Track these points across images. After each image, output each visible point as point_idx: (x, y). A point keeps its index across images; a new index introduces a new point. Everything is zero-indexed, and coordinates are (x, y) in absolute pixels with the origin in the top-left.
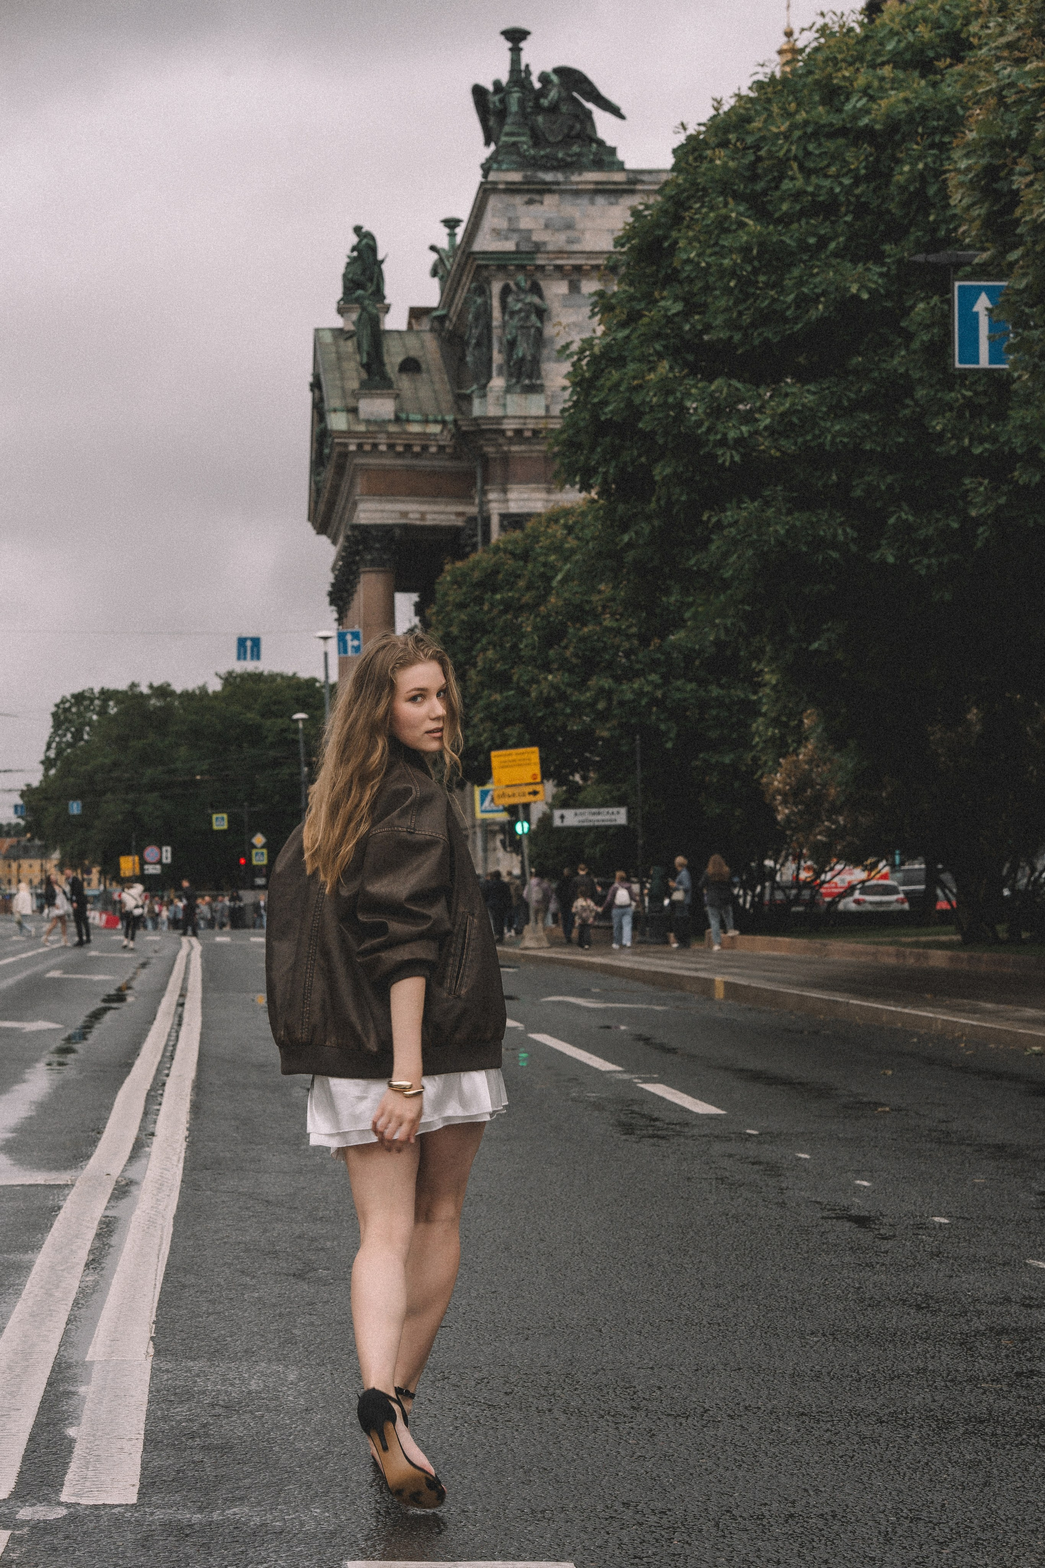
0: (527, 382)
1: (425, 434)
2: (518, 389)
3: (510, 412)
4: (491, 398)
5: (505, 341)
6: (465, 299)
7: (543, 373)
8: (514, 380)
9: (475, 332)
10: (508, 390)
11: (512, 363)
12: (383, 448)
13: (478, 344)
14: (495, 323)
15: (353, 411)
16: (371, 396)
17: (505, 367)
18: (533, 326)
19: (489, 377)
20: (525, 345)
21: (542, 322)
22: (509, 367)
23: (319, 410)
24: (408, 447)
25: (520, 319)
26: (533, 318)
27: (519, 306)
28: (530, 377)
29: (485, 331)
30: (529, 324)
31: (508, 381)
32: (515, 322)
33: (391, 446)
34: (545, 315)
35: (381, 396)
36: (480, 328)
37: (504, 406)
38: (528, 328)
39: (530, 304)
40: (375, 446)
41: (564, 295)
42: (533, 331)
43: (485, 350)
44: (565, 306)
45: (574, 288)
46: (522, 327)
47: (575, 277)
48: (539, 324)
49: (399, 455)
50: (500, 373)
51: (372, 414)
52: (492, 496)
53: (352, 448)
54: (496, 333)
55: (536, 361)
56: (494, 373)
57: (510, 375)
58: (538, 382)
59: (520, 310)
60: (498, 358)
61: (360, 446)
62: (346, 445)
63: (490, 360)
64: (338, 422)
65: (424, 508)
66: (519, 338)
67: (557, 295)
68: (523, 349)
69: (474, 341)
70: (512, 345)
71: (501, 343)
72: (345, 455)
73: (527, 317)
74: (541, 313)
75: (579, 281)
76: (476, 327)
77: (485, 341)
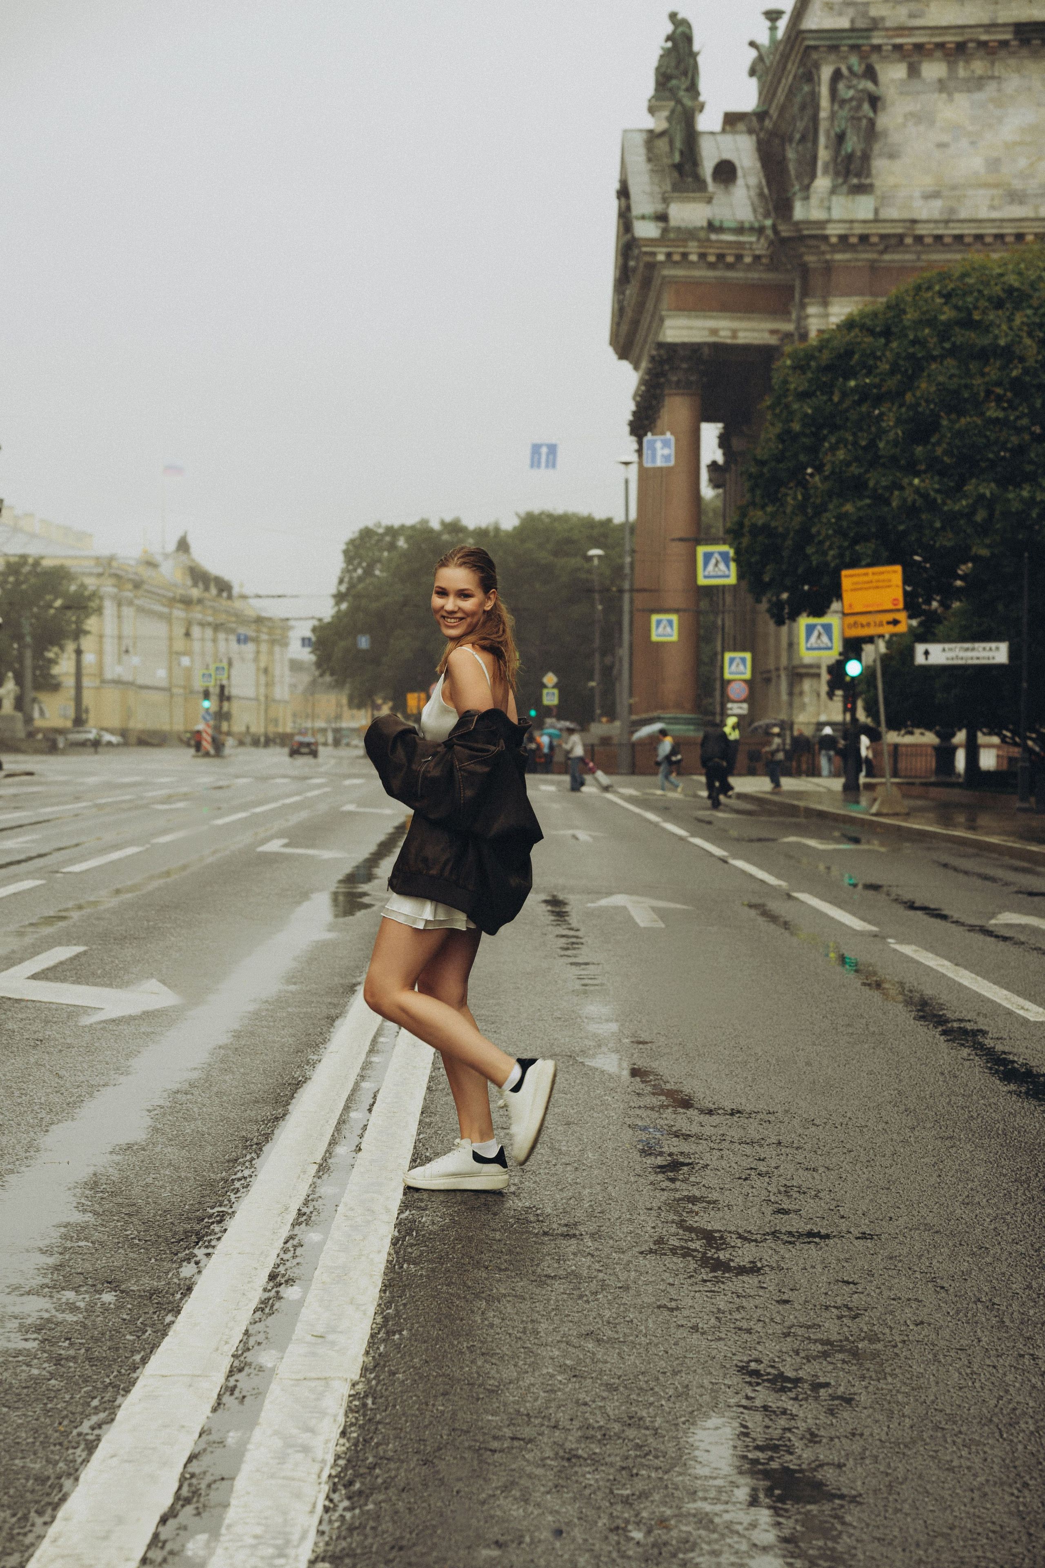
0: (855, 181)
1: (739, 243)
2: (845, 188)
3: (836, 214)
4: (814, 201)
5: (832, 134)
6: (791, 87)
7: (874, 172)
8: (840, 180)
9: (800, 125)
10: (833, 191)
11: (839, 160)
12: (694, 258)
13: (803, 139)
14: (823, 114)
15: (662, 218)
16: (683, 200)
17: (831, 166)
18: (865, 117)
19: (813, 176)
20: (855, 139)
21: (875, 111)
22: (836, 164)
23: (625, 219)
24: (721, 257)
25: (851, 109)
26: (866, 106)
27: (851, 93)
28: (858, 175)
29: (811, 125)
30: (860, 114)
31: (833, 181)
32: (844, 113)
33: (703, 256)
34: (879, 104)
35: (694, 200)
36: (806, 119)
37: (829, 209)
38: (859, 119)
39: (862, 91)
40: (685, 255)
41: (901, 80)
42: (864, 122)
43: (809, 145)
44: (901, 93)
45: (914, 71)
46: (853, 118)
47: (915, 58)
48: (871, 115)
49: (711, 266)
50: (826, 172)
51: (683, 220)
52: (812, 310)
53: (661, 258)
54: (823, 126)
55: (866, 157)
56: (819, 171)
57: (837, 174)
58: (868, 181)
59: (851, 99)
60: (824, 155)
61: (669, 255)
62: (654, 254)
63: (815, 158)
64: (646, 230)
65: (736, 325)
66: (849, 131)
67: (893, 81)
68: (852, 143)
69: (797, 136)
70: (841, 138)
71: (828, 137)
72: (652, 266)
73: (859, 107)
74: (874, 101)
75: (920, 62)
76: (802, 119)
77: (810, 136)
